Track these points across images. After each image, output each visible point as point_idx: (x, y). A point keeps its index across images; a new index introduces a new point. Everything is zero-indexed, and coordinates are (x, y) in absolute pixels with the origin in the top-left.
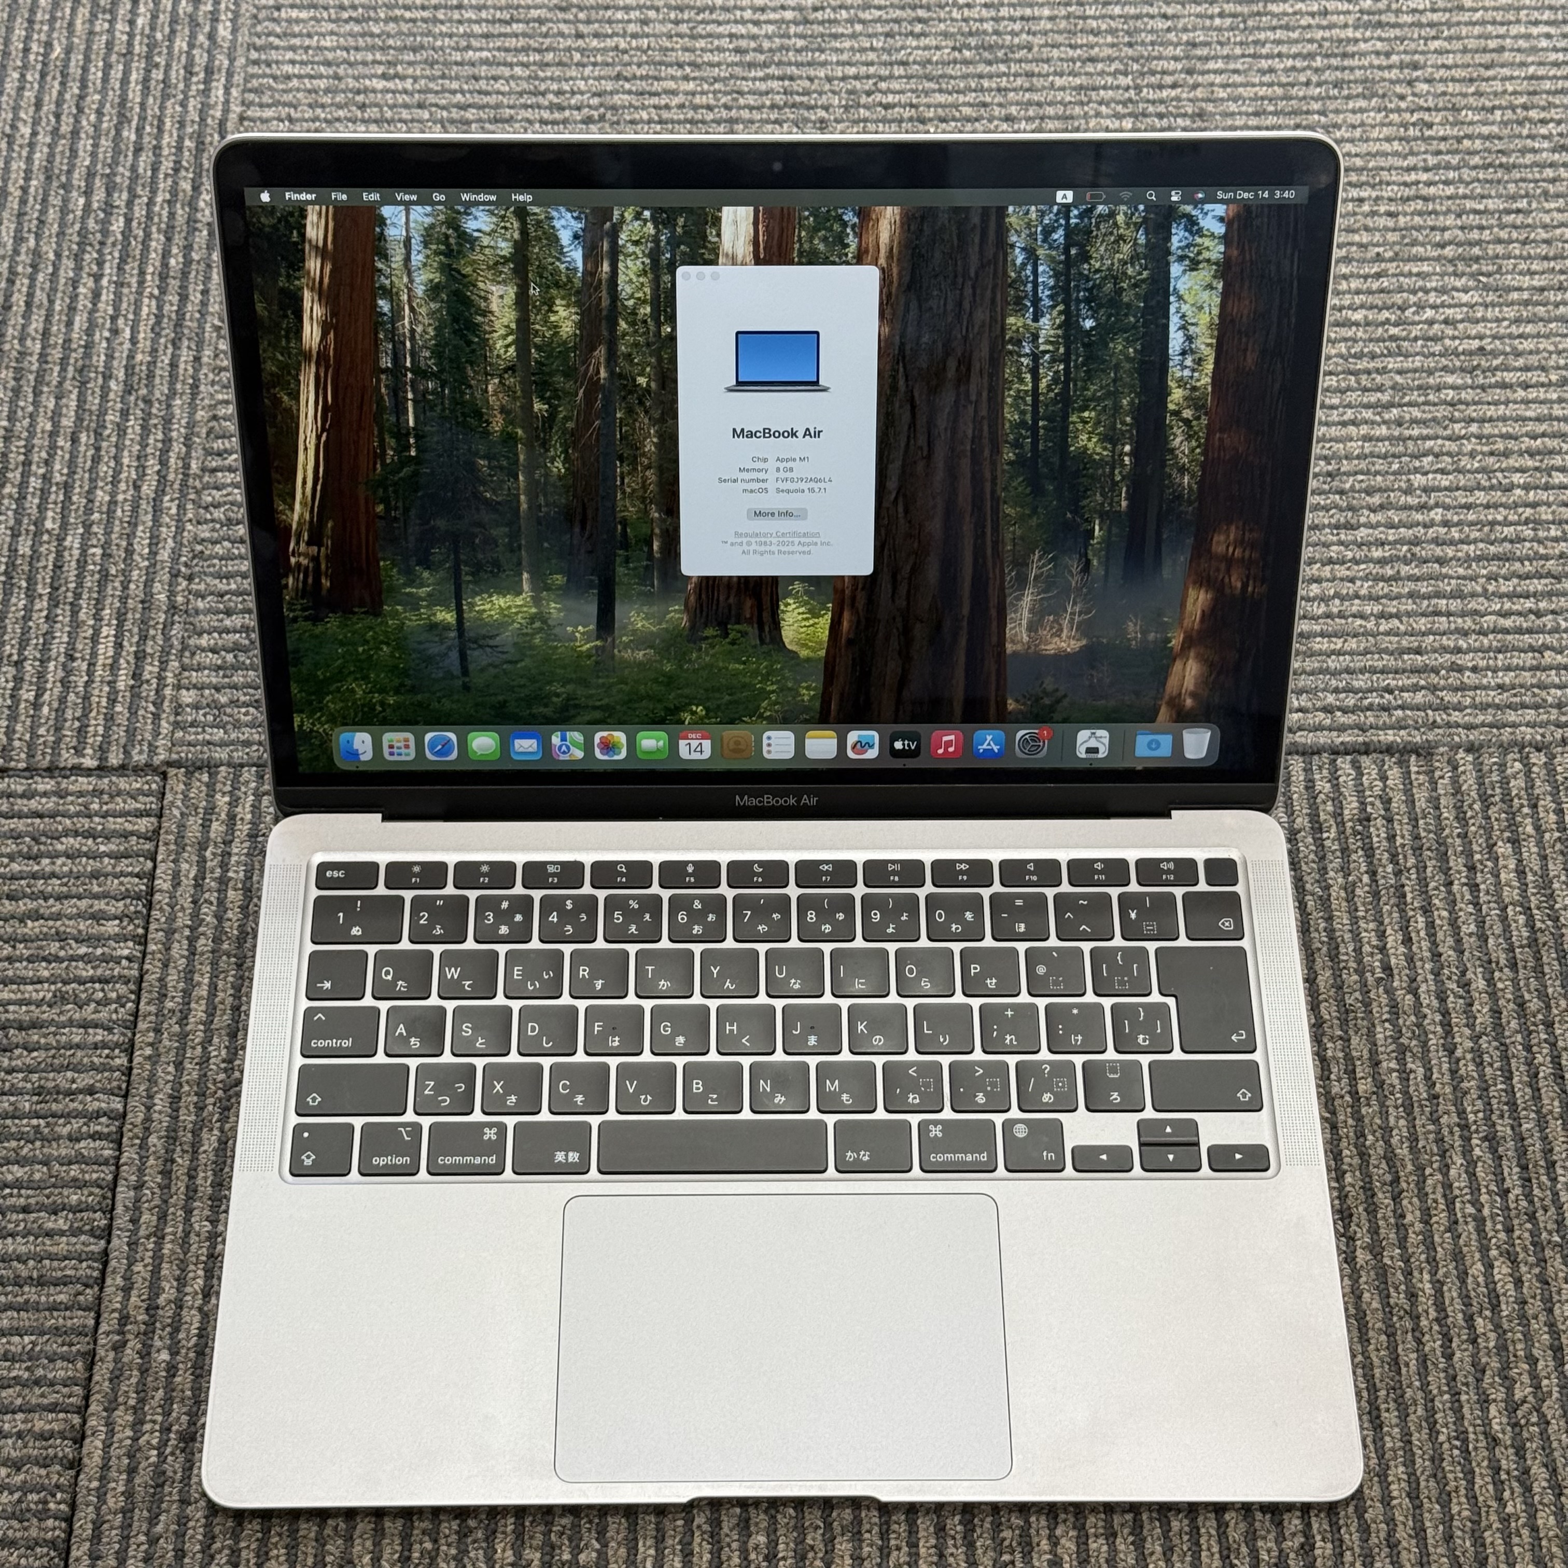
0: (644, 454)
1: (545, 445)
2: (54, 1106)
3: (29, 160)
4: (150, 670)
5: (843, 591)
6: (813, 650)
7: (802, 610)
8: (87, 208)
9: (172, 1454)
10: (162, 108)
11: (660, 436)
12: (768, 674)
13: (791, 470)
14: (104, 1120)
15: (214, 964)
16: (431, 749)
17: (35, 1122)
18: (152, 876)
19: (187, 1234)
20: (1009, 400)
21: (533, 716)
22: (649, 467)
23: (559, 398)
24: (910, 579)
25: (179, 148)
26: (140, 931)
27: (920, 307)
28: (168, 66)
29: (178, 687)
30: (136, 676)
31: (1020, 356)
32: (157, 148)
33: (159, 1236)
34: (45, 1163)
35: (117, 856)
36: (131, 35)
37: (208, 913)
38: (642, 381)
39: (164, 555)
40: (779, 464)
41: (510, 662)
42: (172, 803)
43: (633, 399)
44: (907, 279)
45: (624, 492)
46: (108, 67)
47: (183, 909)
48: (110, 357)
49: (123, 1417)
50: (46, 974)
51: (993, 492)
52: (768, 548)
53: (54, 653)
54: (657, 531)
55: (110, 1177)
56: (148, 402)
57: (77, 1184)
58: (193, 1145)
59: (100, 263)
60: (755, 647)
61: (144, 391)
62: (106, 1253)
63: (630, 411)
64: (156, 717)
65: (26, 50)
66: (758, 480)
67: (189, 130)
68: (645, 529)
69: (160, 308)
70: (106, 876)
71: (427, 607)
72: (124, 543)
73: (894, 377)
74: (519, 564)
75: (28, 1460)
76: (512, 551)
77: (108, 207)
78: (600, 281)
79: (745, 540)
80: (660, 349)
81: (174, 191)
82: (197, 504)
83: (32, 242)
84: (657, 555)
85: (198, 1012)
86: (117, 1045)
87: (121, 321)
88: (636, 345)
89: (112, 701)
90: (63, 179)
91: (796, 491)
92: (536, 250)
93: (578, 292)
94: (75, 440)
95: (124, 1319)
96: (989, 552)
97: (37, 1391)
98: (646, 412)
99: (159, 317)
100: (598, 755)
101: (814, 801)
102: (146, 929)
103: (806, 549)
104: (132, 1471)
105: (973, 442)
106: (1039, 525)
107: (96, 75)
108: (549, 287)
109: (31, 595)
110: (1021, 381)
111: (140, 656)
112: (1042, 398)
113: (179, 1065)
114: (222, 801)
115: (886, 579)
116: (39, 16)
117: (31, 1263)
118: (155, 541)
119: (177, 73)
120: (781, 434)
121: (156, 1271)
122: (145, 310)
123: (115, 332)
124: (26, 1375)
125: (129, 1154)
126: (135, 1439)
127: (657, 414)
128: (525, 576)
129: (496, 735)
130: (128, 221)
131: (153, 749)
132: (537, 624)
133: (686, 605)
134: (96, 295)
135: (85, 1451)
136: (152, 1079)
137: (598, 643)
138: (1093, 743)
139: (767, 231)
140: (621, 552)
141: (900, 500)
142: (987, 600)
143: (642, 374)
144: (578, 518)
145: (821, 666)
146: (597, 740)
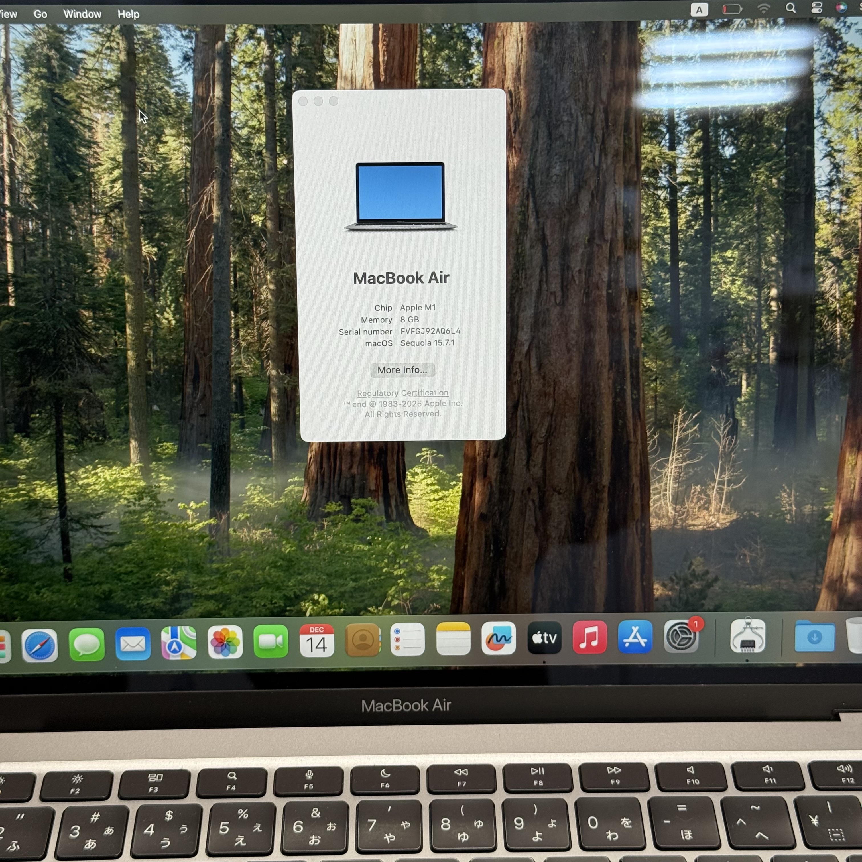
0: (259, 303)
1: (154, 292)
5: (475, 458)
6: (443, 527)
7: (430, 480)
11: (278, 281)
12: (395, 556)
13: (417, 319)
16: (29, 648)
20: (646, 238)
21: (140, 607)
22: (265, 318)
23: (169, 240)
24: (546, 444)
27: (550, 135)
31: (657, 188)
38: (257, 219)
40: (403, 313)
41: (117, 545)
43: (248, 240)
44: (534, 104)
45: (239, 347)
52: (393, 410)
54: (274, 390)
60: (380, 524)
63: (245, 254)
66: (381, 332)
68: (261, 389)
71: (27, 481)
73: (524, 214)
74: (127, 430)
76: (119, 415)
78: (212, 107)
79: (369, 400)
80: (276, 183)
84: (275, 419)
88: (251, 179)
91: (423, 344)
92: (144, 73)
93: (189, 120)
96: (629, 412)
98: (262, 255)
100: (212, 653)
101: (447, 706)
103: (434, 410)
105: (609, 287)
106: (682, 381)
108: (157, 115)
110: (659, 216)
112: (681, 236)
115: (519, 444)
120: (405, 279)
127: (273, 258)
128: (133, 444)
129: (99, 632)
132: (146, 500)
133: (306, 476)
137: (212, 521)
138: (748, 636)
139: (389, 51)
140: (236, 415)
141: (533, 353)
142: (629, 468)
143: (256, 212)
144: (190, 377)
145: (452, 546)
146: (210, 636)
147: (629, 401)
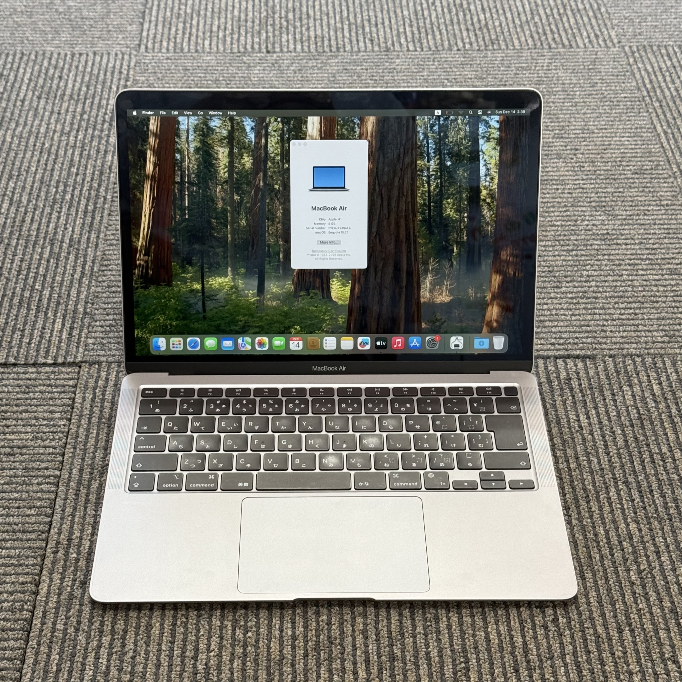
0: (277, 217)
1: (238, 213)
2: (31, 473)
3: (34, 177)
4: (75, 332)
5: (355, 276)
6: (344, 301)
7: (339, 283)
8: (57, 192)
9: (77, 588)
10: (87, 162)
11: (284, 209)
12: (326, 312)
13: (334, 224)
14: (52, 478)
15: (98, 426)
16: (190, 344)
17: (23, 478)
18: (74, 399)
19: (85, 515)
20: (419, 195)
21: (231, 330)
22: (279, 223)
23: (244, 194)
24: (382, 270)
25: (93, 174)
26: (69, 417)
27: (384, 157)
28: (90, 150)
29: (87, 338)
30: (70, 334)
31: (423, 176)
32: (85, 174)
33: (73, 515)
34: (27, 492)
35: (60, 393)
36: (76, 141)
37: (96, 410)
38: (277, 187)
39: (83, 296)
40: (329, 221)
41: (223, 306)
42: (83, 375)
43: (273, 194)
44: (378, 146)
45: (269, 233)
46: (66, 151)
47: (86, 408)
48: (63, 236)
49: (56, 576)
50: (30, 430)
51: (414, 233)
52: (325, 257)
53: (37, 327)
54: (282, 250)
55: (54, 497)
56: (78, 249)
57: (40, 499)
58: (88, 485)
59: (61, 208)
60: (320, 300)
61: (76, 246)
62: (51, 521)
63: (272, 199)
64: (78, 347)
65: (35, 145)
66: (321, 228)
67: (98, 168)
68: (277, 249)
69: (84, 221)
70: (56, 399)
71: (191, 282)
72: (67, 293)
73: (374, 185)
74: (227, 264)
75: (16, 591)
76: (224, 258)
77: (65, 192)
78: (261, 146)
79: (316, 253)
80: (284, 174)
81: (91, 187)
82: (96, 281)
83: (34, 202)
84: (282, 260)
85: (92, 442)
86: (58, 453)
87: (68, 226)
88: (274, 172)
89: (60, 342)
90: (48, 183)
91: (337, 233)
92: (237, 134)
93: (252, 151)
94: (48, 261)
95: (58, 543)
96: (413, 259)
97: (21, 568)
98: (278, 200)
99: (83, 224)
100: (257, 348)
101: (344, 369)
102: (71, 416)
103: (341, 257)
104: (59, 595)
105: (405, 212)
106: (432, 247)
107: (61, 152)
108: (241, 149)
109: (29, 309)
110: (424, 187)
111: (72, 328)
112: (432, 194)
113: (83, 459)
114: (103, 374)
115: (372, 270)
116: (40, 135)
117: (20, 525)
118: (79, 293)
119: (93, 152)
120: (331, 209)
121: (72, 528)
122: (78, 222)
123: (66, 229)
124: (16, 563)
125: (61, 488)
126: (61, 584)
127: (282, 201)
128: (229, 269)
129: (216, 339)
130: (72, 195)
131: (76, 357)
132: (234, 290)
133: (293, 281)
134: (59, 218)
135: (40, 588)
136: (72, 463)
137: (258, 298)
138: (457, 343)
139: (325, 126)
140: (267, 259)
141: (377, 237)
142: (413, 279)
143: (276, 184)
144: (251, 244)
145: (347, 308)
146: (256, 341)
147: (413, 255)
